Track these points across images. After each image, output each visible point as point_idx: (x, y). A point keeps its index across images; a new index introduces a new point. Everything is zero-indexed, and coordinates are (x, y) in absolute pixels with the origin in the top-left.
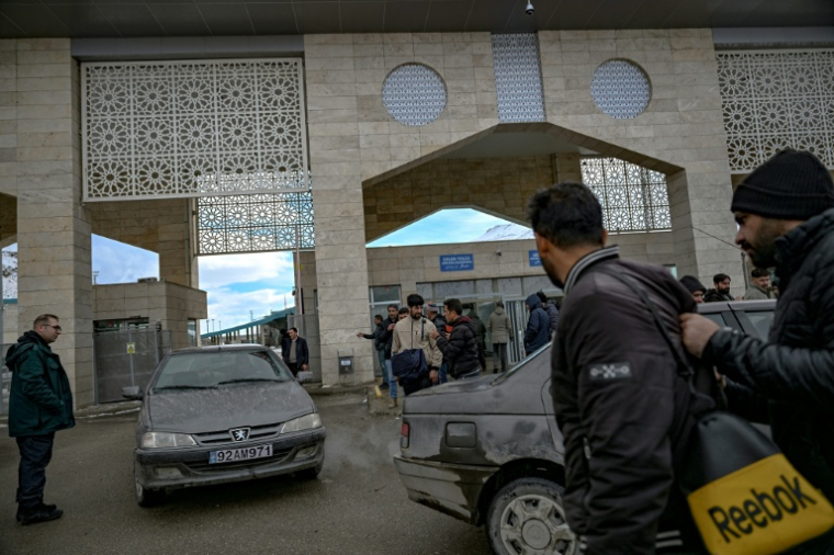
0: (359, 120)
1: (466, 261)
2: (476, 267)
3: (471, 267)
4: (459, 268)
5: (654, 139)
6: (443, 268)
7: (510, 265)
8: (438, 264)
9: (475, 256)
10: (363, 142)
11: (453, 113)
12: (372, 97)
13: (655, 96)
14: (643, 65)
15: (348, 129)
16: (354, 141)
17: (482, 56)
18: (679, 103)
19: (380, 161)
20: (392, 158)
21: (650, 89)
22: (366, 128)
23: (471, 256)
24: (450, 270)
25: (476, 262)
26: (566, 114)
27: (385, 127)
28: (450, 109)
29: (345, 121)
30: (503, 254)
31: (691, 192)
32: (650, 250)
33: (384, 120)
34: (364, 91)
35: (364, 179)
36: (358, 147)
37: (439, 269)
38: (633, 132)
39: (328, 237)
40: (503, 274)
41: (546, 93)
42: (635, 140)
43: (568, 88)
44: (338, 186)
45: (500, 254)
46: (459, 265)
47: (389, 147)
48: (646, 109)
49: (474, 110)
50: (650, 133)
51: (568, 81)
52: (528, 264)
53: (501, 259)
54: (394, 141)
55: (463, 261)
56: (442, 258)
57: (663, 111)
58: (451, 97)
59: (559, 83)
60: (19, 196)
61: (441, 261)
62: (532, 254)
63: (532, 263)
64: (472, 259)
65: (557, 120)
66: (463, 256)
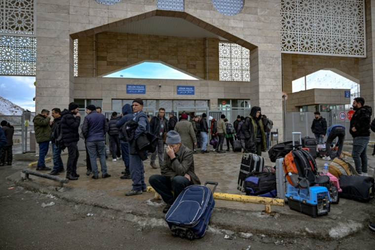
1: (142, 88)
2: (146, 92)
3: (144, 92)
5: (243, 29)
6: (128, 92)
7: (166, 93)
8: (125, 89)
9: (146, 86)
10: (72, 11)
13: (246, 5)
16: (66, 9)
18: (259, 10)
19: (82, 23)
20: (90, 23)
21: (244, 1)
22: (74, 2)
23: (145, 86)
24: (131, 93)
25: (147, 90)
26: (196, 9)
27: (86, 3)
30: (163, 87)
31: (260, 60)
32: (242, 91)
35: (71, 33)
36: (69, 13)
37: (126, 92)
38: (232, 23)
39: (45, 66)
40: (162, 97)
42: (233, 28)
44: (54, 36)
45: (160, 86)
46: (137, 91)
47: (88, 15)
48: (240, 12)
50: (241, 25)
52: (176, 93)
53: (161, 90)
54: (92, 12)
55: (140, 89)
56: (127, 86)
57: (249, 14)
61: (127, 87)
62: (178, 87)
63: (178, 93)
64: (145, 88)
65: (191, 11)
66: (140, 86)
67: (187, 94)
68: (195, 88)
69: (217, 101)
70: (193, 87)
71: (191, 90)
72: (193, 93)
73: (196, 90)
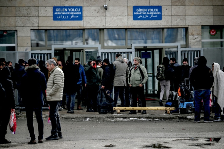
1: (77, 12)
2: (84, 18)
3: (80, 18)
4: (69, 18)
6: (55, 18)
7: (115, 18)
8: (51, 14)
9: (84, 8)
23: (81, 8)
24: (61, 19)
25: (85, 13)
30: (110, 8)
37: (52, 18)
45: (106, 8)
46: (70, 16)
52: (131, 18)
53: (107, 13)
55: (73, 13)
56: (55, 8)
61: (54, 11)
62: (135, 8)
63: (135, 18)
64: (81, 11)
66: (74, 7)
67: (149, 18)
69: (199, 30)
70: (160, 8)
71: (153, 13)
72: (159, 18)
73: (165, 12)
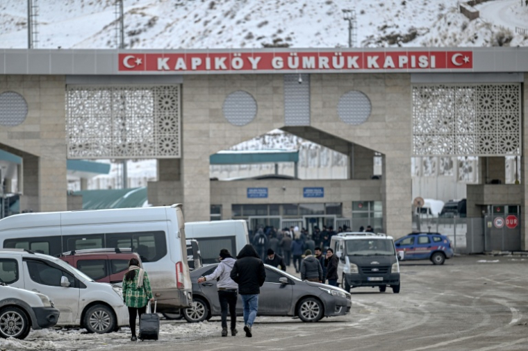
0: (210, 122)
1: (264, 192)
2: (270, 196)
3: (266, 196)
4: (258, 196)
5: (370, 137)
6: (249, 196)
7: (290, 196)
8: (245, 192)
9: (269, 189)
10: (211, 134)
11: (260, 119)
12: (217, 110)
13: (373, 112)
14: (368, 95)
15: (204, 127)
16: (206, 133)
17: (278, 88)
18: (387, 117)
19: (219, 145)
20: (226, 144)
21: (371, 108)
22: (213, 126)
23: (267, 189)
24: (253, 197)
25: (270, 192)
26: (321, 122)
27: (223, 127)
28: (258, 117)
29: (202, 122)
30: (287, 189)
33: (223, 122)
34: (213, 106)
35: (211, 154)
36: (208, 137)
37: (246, 196)
38: (358, 132)
40: (286, 201)
41: (312, 110)
42: (359, 137)
43: (324, 106)
44: (197, 157)
45: (284, 189)
46: (259, 194)
47: (225, 137)
48: (367, 120)
49: (271, 118)
50: (368, 134)
51: (324, 103)
52: (302, 196)
53: (285, 193)
54: (227, 134)
55: (261, 192)
56: (248, 189)
57: (377, 121)
58: (259, 110)
59: (319, 104)
60: (41, 156)
61: (248, 191)
62: (305, 189)
63: (305, 196)
64: (267, 191)
65: (316, 125)
66: (262, 188)
67: (315, 196)
68: (325, 190)
69: (351, 205)
70: (322, 189)
71: (318, 192)
72: (322, 196)
73: (326, 191)
